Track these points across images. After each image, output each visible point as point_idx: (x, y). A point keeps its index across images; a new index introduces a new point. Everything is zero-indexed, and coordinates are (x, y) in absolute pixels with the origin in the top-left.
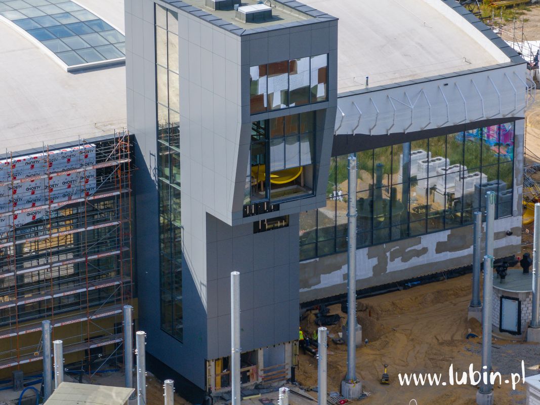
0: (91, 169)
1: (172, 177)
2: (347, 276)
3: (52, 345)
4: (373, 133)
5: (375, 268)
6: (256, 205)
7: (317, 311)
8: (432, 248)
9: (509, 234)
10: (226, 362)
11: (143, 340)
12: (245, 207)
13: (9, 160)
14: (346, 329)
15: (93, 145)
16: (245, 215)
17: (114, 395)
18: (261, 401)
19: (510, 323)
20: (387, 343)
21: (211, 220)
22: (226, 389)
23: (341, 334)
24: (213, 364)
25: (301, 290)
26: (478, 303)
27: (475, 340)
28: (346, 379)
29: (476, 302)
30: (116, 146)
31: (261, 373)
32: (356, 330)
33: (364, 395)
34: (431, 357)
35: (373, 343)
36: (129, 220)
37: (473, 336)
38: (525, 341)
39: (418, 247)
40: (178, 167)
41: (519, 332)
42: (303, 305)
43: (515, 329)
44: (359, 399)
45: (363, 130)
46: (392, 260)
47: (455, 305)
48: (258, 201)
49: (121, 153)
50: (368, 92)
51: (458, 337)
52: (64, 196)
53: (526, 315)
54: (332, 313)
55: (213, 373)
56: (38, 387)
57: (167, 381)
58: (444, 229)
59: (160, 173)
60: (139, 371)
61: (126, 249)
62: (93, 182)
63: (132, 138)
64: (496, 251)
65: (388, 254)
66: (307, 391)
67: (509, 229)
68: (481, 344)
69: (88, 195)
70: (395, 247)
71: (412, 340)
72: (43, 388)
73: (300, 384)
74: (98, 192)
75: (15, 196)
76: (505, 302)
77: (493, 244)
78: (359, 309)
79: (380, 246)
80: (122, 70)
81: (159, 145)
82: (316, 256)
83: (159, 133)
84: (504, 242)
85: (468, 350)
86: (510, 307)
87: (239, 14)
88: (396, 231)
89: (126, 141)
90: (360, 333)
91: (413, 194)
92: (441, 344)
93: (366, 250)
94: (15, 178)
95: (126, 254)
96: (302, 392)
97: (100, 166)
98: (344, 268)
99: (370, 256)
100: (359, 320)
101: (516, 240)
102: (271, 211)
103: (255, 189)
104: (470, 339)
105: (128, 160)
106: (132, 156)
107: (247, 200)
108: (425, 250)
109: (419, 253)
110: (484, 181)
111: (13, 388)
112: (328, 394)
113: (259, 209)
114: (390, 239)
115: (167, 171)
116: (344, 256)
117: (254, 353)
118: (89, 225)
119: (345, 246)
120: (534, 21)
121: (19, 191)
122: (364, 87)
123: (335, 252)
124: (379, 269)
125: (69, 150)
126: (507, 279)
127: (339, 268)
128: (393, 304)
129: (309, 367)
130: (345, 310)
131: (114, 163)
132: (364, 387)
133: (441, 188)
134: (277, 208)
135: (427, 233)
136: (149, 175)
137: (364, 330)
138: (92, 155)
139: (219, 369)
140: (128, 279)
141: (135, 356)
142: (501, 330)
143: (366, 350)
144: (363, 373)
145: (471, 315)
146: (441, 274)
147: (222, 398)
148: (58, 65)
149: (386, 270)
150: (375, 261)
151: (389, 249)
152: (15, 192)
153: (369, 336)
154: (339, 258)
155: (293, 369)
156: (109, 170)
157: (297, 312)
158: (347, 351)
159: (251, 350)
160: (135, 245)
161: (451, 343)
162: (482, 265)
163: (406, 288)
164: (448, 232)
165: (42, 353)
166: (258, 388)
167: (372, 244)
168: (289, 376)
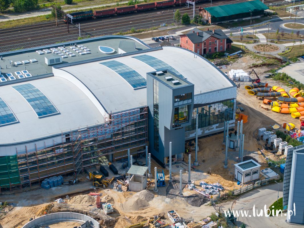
0: (139, 114)
1: (157, 117)
2: (196, 135)
3: (130, 156)
4: (202, 103)
5: (202, 133)
6: (175, 125)
7: (189, 143)
8: (215, 128)
9: (232, 124)
10: (168, 158)
11: (150, 155)
12: (173, 126)
13: (121, 113)
14: (195, 148)
15: (139, 109)
16: (173, 127)
17: (144, 169)
18: (176, 166)
19: (232, 146)
20: (204, 151)
21: (165, 128)
22: (168, 163)
23: (194, 148)
24: (165, 158)
25: (185, 138)
26: (225, 141)
27: (224, 150)
28: (195, 161)
29: (224, 141)
30: (144, 109)
31: (176, 160)
32: (197, 148)
33: (199, 165)
34: (214, 154)
35: (201, 151)
36: (147, 125)
37: (223, 149)
38: (235, 150)
39: (212, 127)
40: (158, 114)
41: (234, 149)
42: (186, 141)
43: (233, 148)
44: (198, 166)
45: (200, 103)
46: (206, 130)
47: (220, 140)
48: (176, 124)
49: (145, 111)
50: (201, 94)
51: (220, 149)
52: (133, 120)
53: (236, 145)
54: (192, 143)
55: (165, 160)
56: (127, 162)
57: (155, 167)
58: (218, 123)
59: (154, 115)
60: (149, 162)
61: (146, 131)
62: (139, 117)
63: (148, 107)
64: (229, 127)
65: (205, 129)
66: (186, 163)
67: (232, 123)
68: (225, 151)
69: (138, 120)
70: (207, 128)
71: (210, 150)
72: (128, 162)
73: (185, 162)
74: (141, 119)
75: (122, 121)
76: (231, 142)
77: (228, 126)
78: (199, 142)
79: (203, 128)
80: (146, 89)
81: (154, 110)
82: (189, 130)
83: (154, 106)
84: (231, 126)
85: (222, 153)
86: (232, 143)
87: (172, 83)
88: (207, 124)
89: (147, 108)
90: (198, 149)
91: (211, 109)
92: (216, 151)
93: (200, 129)
94: (122, 117)
95: (146, 133)
96: (185, 164)
97: (141, 114)
98: (195, 133)
99: (201, 130)
100: (198, 145)
101: (234, 125)
102: (179, 126)
103: (175, 121)
104: (223, 150)
105: (147, 112)
106: (148, 111)
107: (173, 124)
108: (213, 128)
109: (212, 129)
110: (227, 108)
111: (121, 162)
112: (191, 164)
113: (176, 126)
114: (206, 126)
115: (156, 115)
116: (195, 130)
117: (175, 155)
118: (138, 127)
119: (195, 128)
120: (239, 62)
121: (123, 120)
122: (200, 93)
123: (193, 129)
124: (203, 133)
125: (134, 110)
126: (231, 137)
127: (194, 133)
128: (206, 141)
129: (187, 157)
130: (195, 142)
131: (144, 113)
132: (199, 163)
133: (217, 109)
134: (180, 126)
135: (214, 124)
136: (152, 115)
137: (199, 148)
138: (139, 111)
139: (167, 159)
140: (147, 138)
141: (148, 159)
142: (230, 148)
143: (200, 153)
144: (199, 159)
145: (223, 144)
146: (217, 133)
147: (167, 165)
148: (131, 88)
149: (204, 133)
150: (202, 131)
151: (205, 128)
152: (122, 120)
153: (201, 149)
154: (194, 131)
155: (183, 158)
156: (143, 114)
157: (184, 143)
158: (195, 153)
159: (174, 155)
160: (148, 130)
161: (219, 151)
162: (226, 131)
163: (209, 136)
164: (219, 124)
165: (128, 155)
166: (175, 163)
167: (201, 127)
168: (182, 160)
